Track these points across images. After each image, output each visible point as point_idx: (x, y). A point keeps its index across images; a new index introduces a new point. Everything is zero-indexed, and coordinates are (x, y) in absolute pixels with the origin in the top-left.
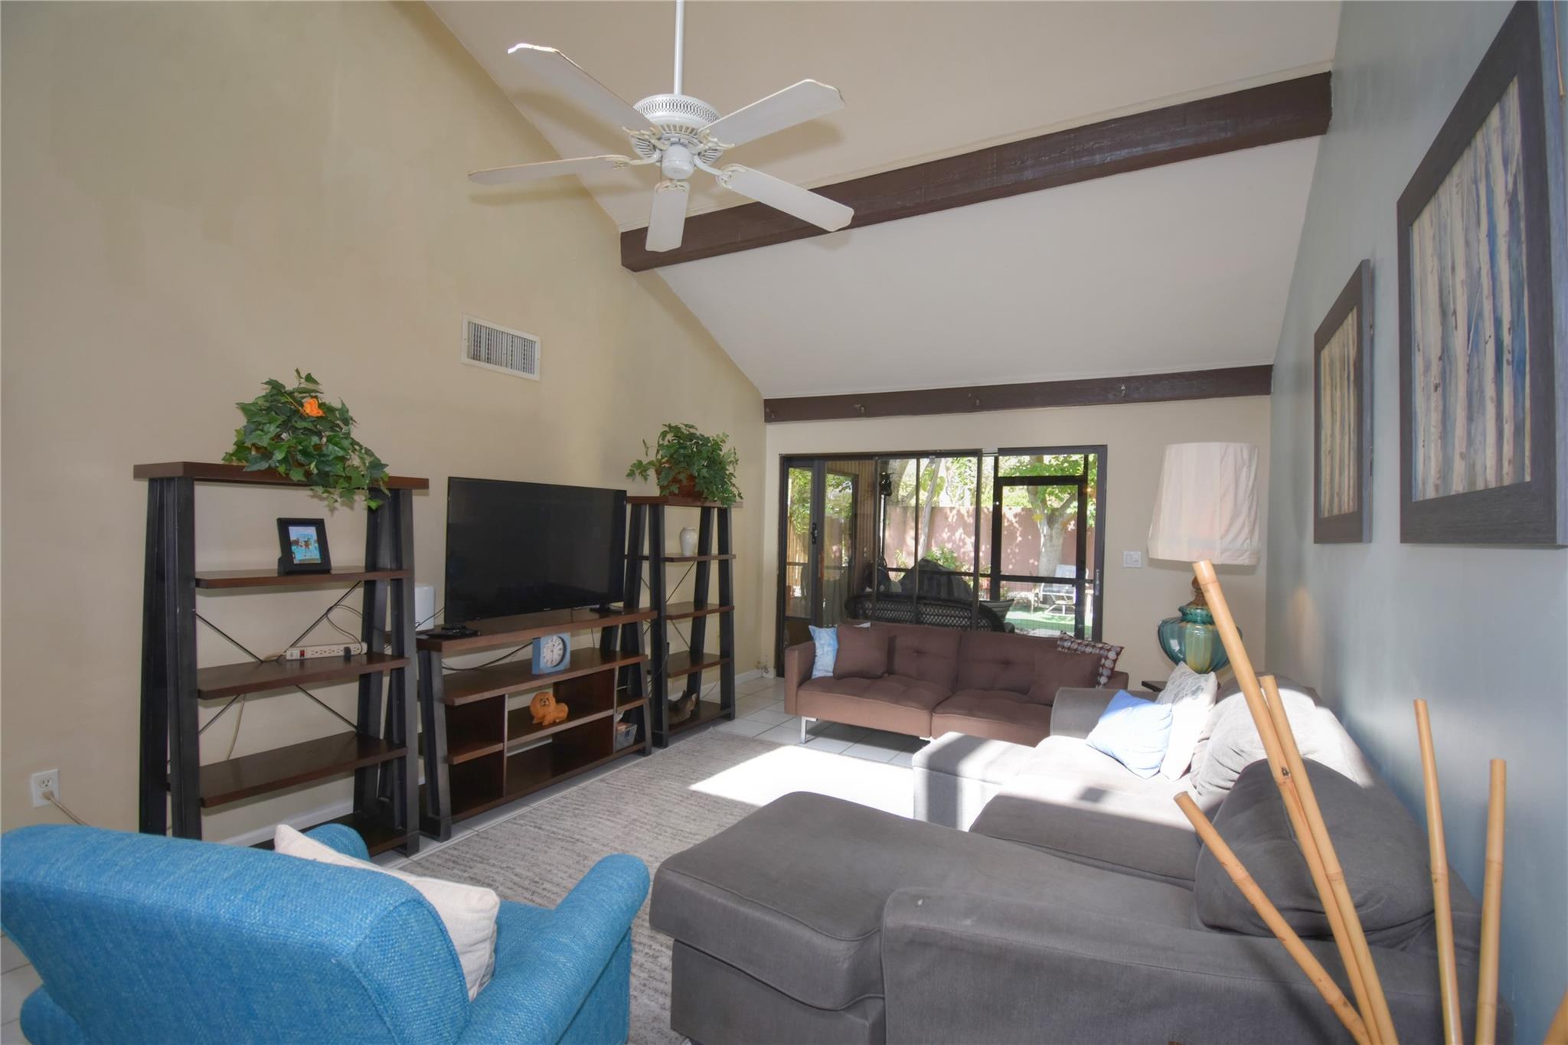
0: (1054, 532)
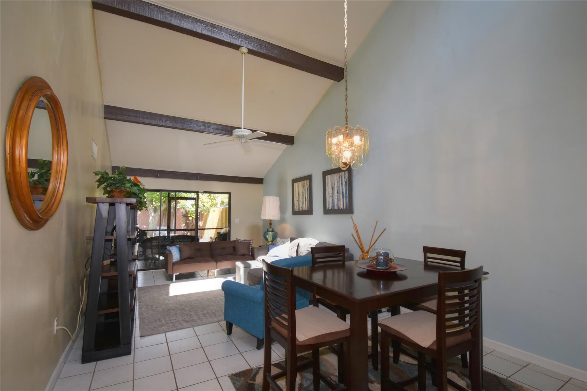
0: (156, 215)
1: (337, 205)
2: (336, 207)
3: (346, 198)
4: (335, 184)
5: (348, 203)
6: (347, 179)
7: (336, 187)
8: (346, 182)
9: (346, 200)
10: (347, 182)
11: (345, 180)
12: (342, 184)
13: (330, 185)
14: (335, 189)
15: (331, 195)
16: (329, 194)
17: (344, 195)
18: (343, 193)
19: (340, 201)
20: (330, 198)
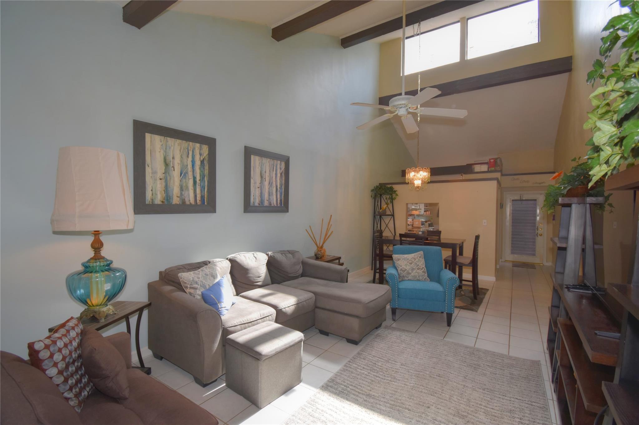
1: (267, 200)
2: (266, 203)
3: (281, 194)
4: (265, 172)
5: (283, 200)
6: (284, 171)
7: (267, 177)
8: (281, 174)
9: (280, 195)
10: (283, 174)
11: (281, 172)
12: (276, 174)
13: (258, 171)
14: (265, 179)
15: (258, 185)
16: (255, 183)
17: (278, 189)
18: (277, 186)
19: (273, 196)
20: (257, 189)
